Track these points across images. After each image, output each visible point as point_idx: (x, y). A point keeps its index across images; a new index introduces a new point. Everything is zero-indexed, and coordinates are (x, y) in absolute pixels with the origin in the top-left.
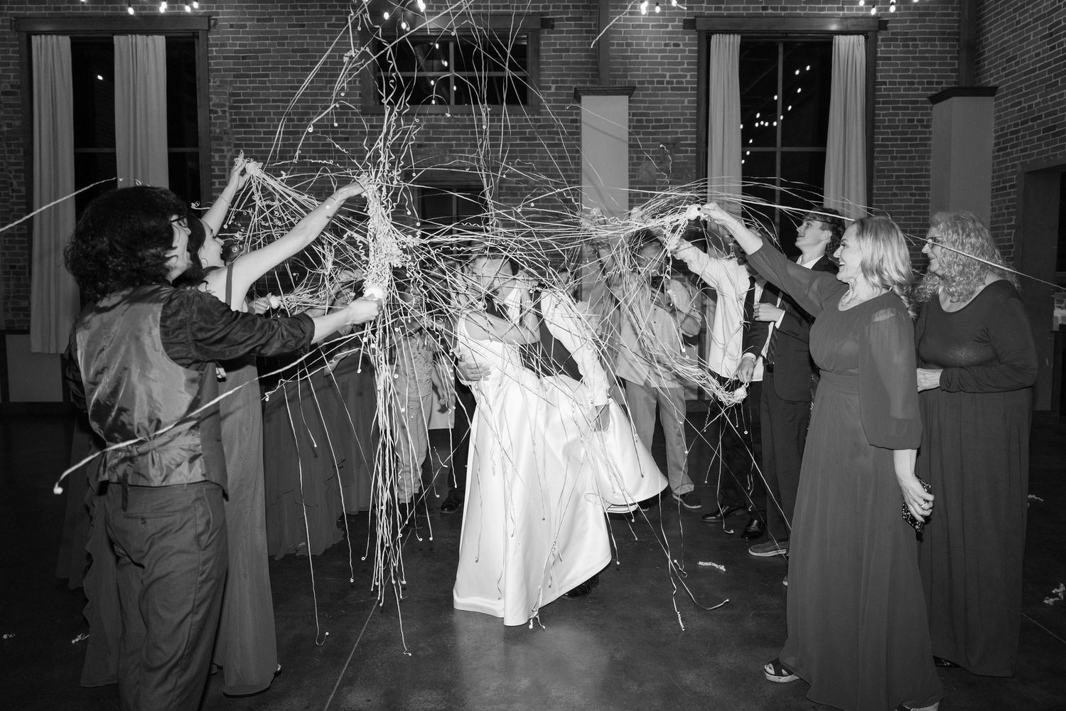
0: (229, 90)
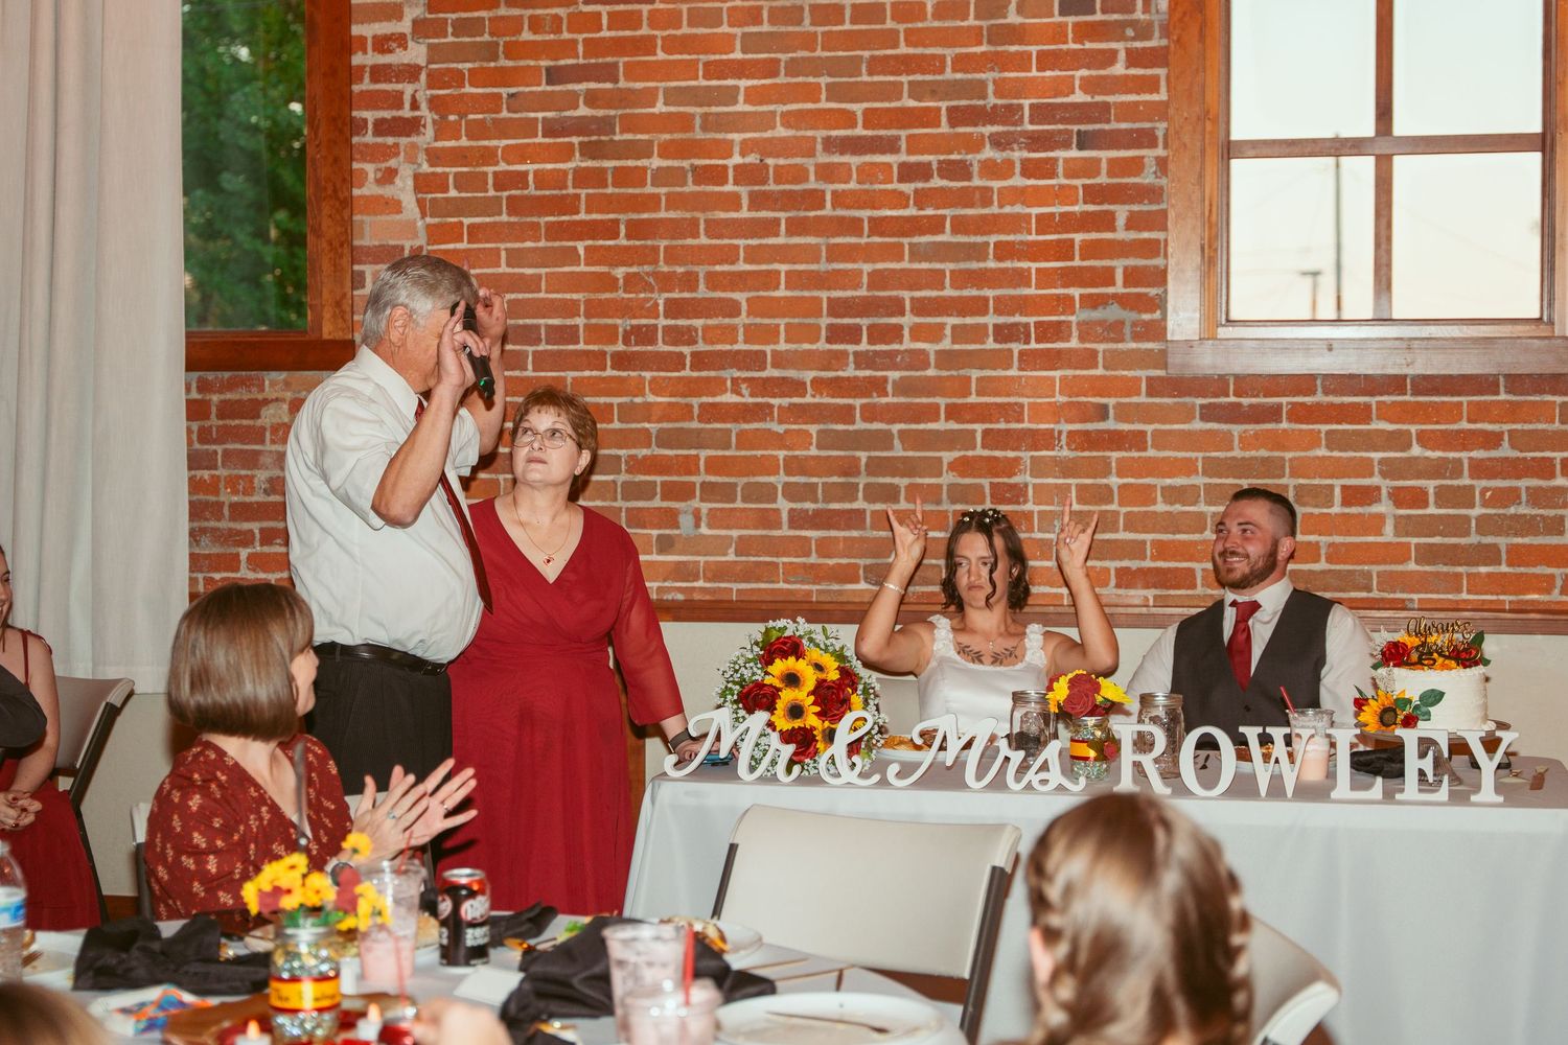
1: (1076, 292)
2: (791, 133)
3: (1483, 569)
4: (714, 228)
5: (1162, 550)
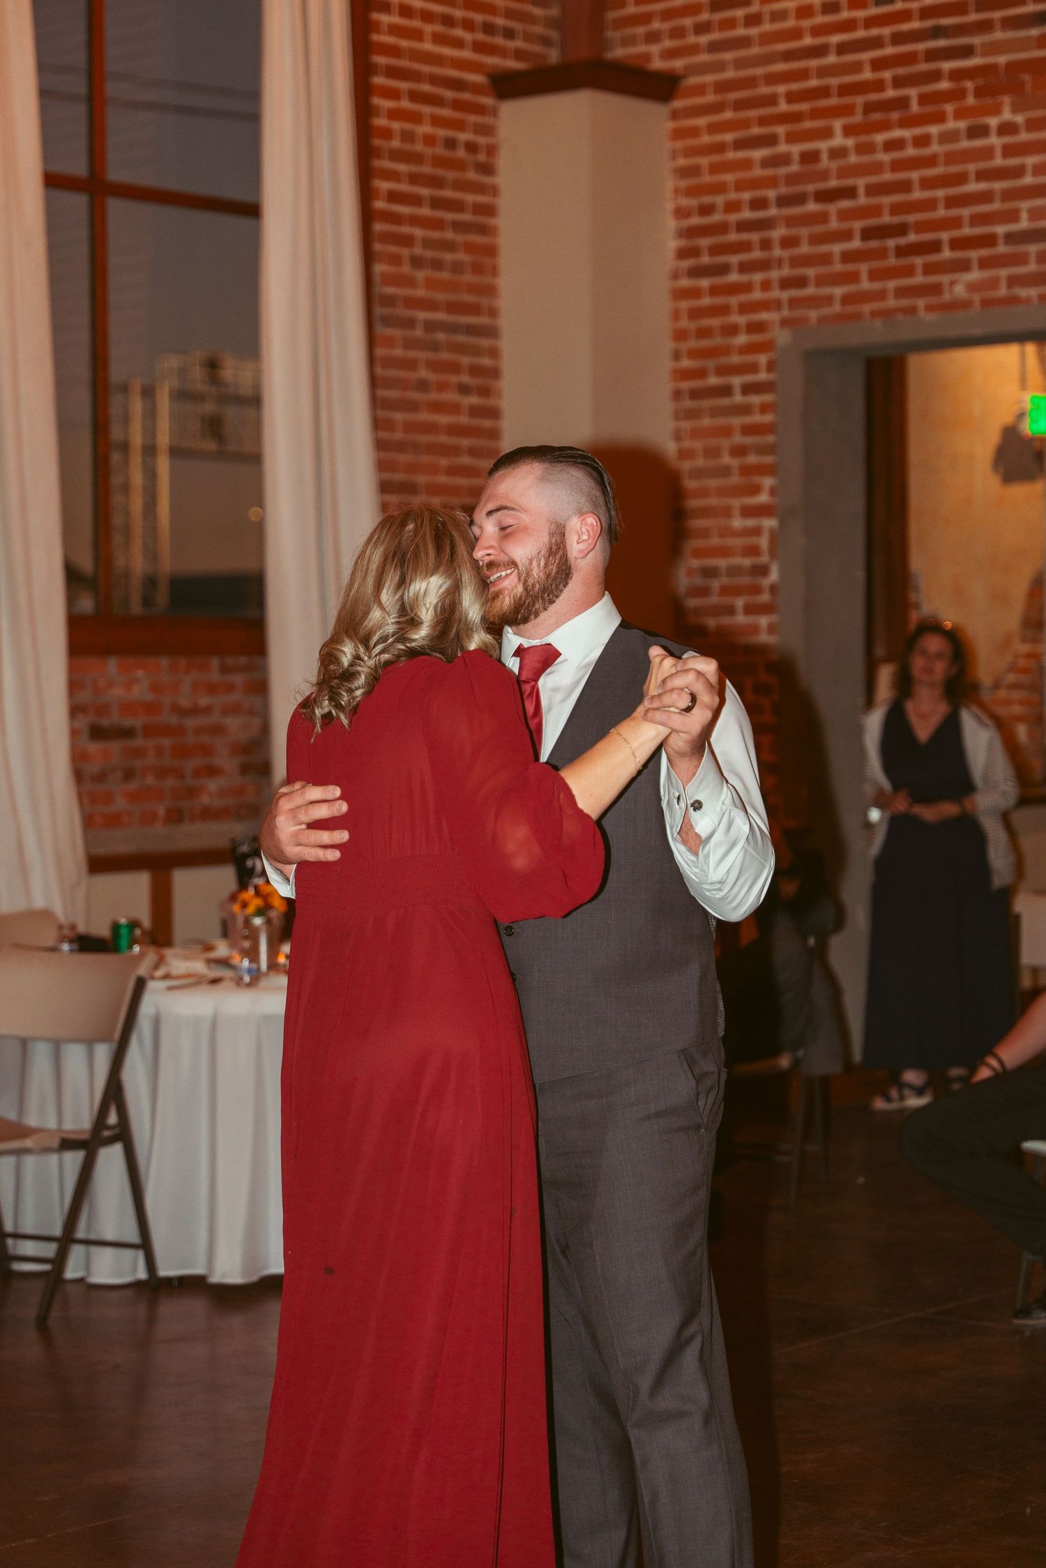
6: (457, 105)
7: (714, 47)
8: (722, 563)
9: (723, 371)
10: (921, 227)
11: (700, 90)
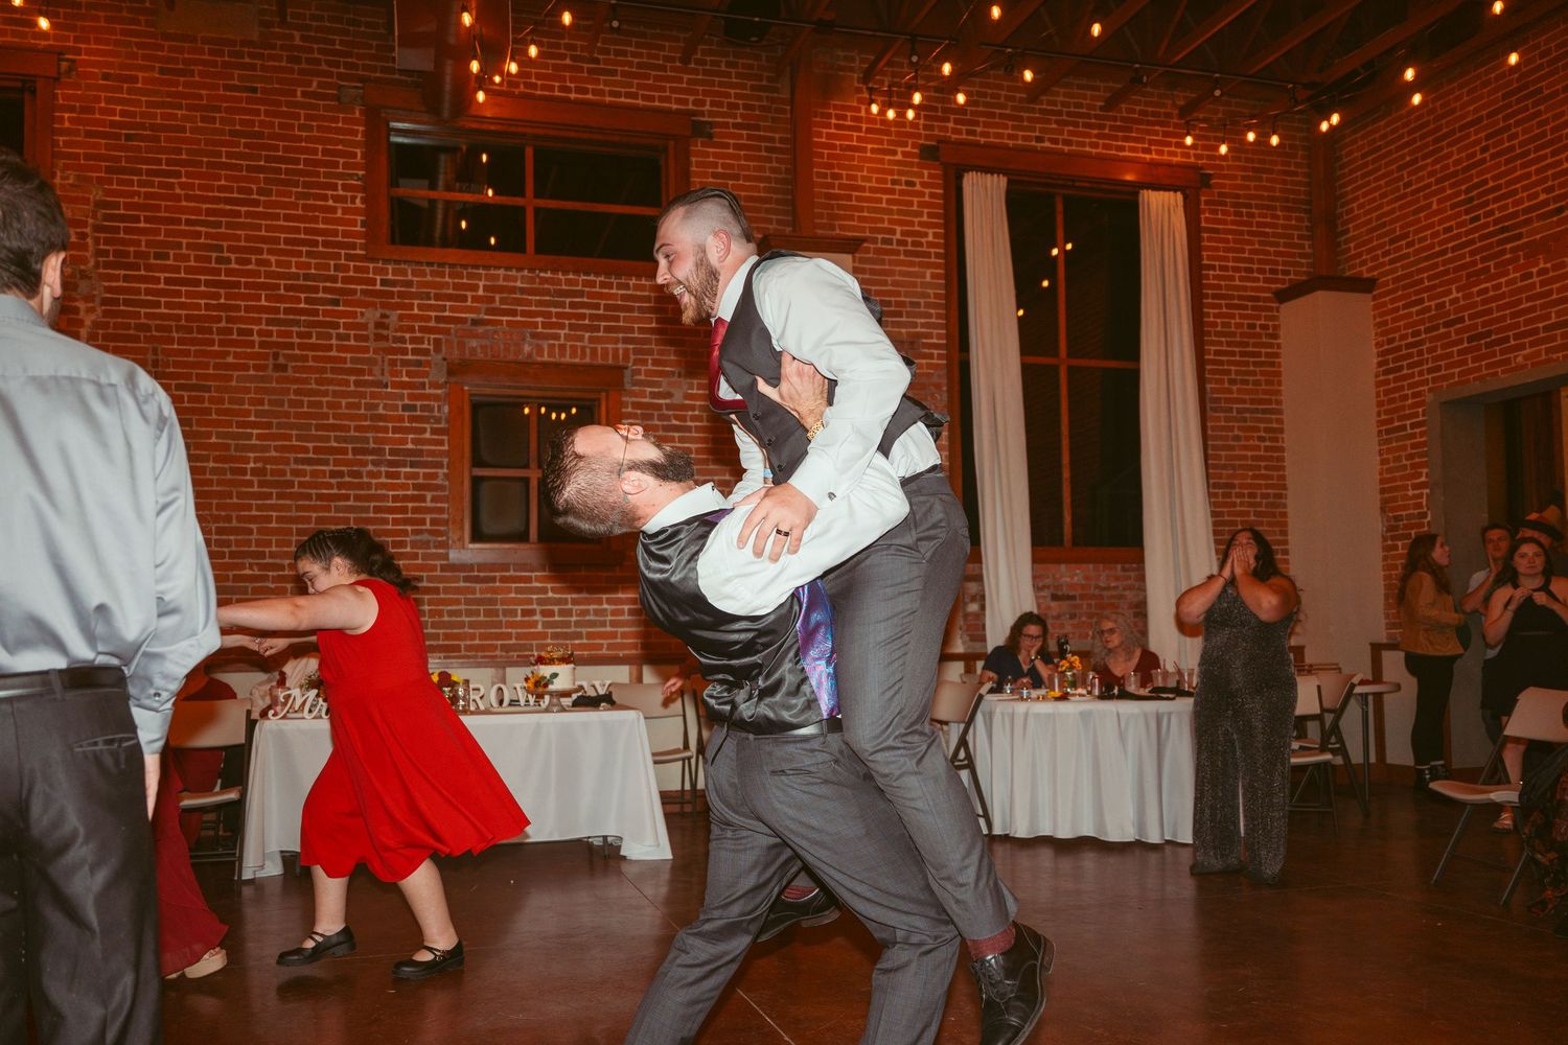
0: (96, 194)
1: (409, 528)
2: (278, 454)
3: (577, 642)
4: (241, 495)
5: (447, 637)
6: (1254, 308)
7: (1392, 262)
8: (1404, 513)
9: (1401, 418)
10: (1499, 331)
11: (1386, 284)
